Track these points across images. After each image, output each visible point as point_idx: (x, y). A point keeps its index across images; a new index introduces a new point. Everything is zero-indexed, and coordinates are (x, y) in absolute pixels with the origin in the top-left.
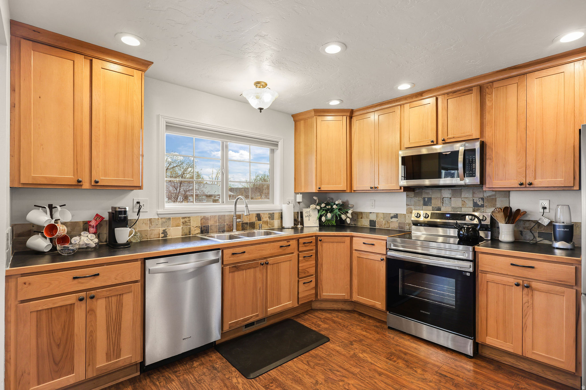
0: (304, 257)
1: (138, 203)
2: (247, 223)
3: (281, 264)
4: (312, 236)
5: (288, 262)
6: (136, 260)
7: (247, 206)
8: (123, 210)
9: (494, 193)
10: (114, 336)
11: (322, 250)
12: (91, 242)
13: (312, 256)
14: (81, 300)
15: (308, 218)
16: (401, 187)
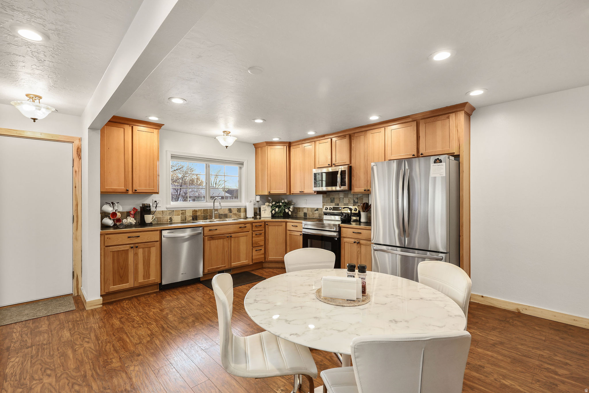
0: (256, 234)
1: (156, 201)
2: (222, 214)
3: (240, 237)
4: (262, 222)
5: (245, 237)
6: (157, 230)
7: (220, 203)
8: (149, 205)
9: (362, 195)
10: (146, 268)
11: (268, 230)
12: (132, 222)
13: (261, 234)
14: (132, 248)
15: (264, 212)
16: (315, 192)
